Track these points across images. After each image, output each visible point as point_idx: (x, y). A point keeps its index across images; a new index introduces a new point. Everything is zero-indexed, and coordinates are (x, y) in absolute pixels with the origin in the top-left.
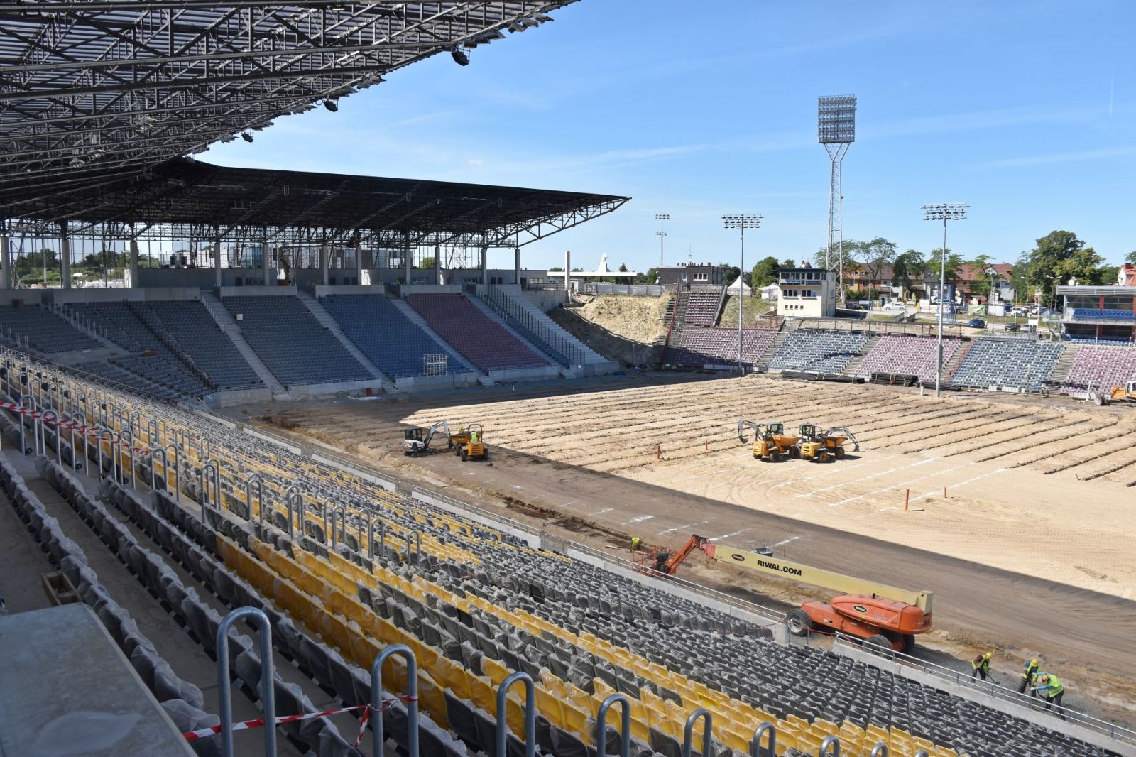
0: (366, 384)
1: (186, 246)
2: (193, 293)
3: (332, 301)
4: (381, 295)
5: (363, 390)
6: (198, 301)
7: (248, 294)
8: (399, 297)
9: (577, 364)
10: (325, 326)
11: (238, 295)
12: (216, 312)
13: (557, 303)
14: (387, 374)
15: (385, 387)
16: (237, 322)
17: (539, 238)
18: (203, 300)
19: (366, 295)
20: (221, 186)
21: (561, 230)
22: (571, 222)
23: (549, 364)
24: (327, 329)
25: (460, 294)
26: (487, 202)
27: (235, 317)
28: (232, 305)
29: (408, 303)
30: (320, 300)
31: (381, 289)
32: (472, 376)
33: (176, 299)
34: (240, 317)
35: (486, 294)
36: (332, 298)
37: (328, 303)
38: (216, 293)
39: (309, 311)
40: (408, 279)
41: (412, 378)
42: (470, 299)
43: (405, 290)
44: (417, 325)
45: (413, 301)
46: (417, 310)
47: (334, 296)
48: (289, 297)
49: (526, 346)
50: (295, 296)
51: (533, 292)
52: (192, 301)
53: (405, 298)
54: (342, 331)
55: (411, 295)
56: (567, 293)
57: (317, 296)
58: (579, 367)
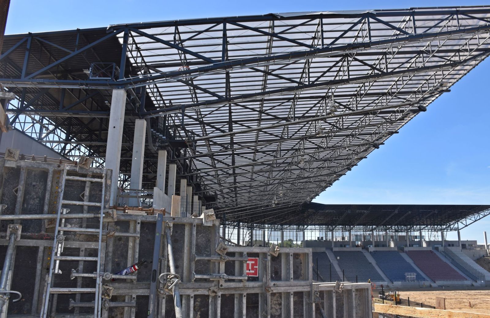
0: (381, 283)
1: (324, 233)
2: (323, 250)
3: (375, 253)
4: (396, 251)
5: (379, 286)
6: (325, 252)
7: (343, 250)
8: (404, 252)
9: (481, 280)
10: (370, 262)
11: (339, 250)
12: (330, 256)
13: (482, 255)
14: (391, 280)
15: (389, 285)
16: (337, 260)
17: (467, 226)
18: (327, 252)
19: (389, 251)
20: (327, 211)
21: (475, 222)
22: (478, 218)
23: (466, 280)
24: (371, 263)
25: (431, 251)
26: (432, 211)
27: (337, 258)
28: (336, 254)
29: (407, 254)
30: (371, 252)
31: (396, 249)
32: (427, 283)
33: (317, 251)
34: (338, 258)
35: (444, 251)
36: (375, 252)
37: (373, 254)
38: (332, 249)
39: (365, 257)
40: (408, 245)
41: (400, 282)
42: (435, 253)
43: (406, 249)
44: (409, 263)
45: (410, 254)
46: (410, 257)
47: (376, 251)
48: (359, 251)
49: (457, 272)
50: (361, 251)
51: (468, 250)
52: (322, 252)
53: (406, 252)
54: (377, 264)
55: (409, 251)
56: (486, 251)
57: (369, 251)
58: (482, 281)
